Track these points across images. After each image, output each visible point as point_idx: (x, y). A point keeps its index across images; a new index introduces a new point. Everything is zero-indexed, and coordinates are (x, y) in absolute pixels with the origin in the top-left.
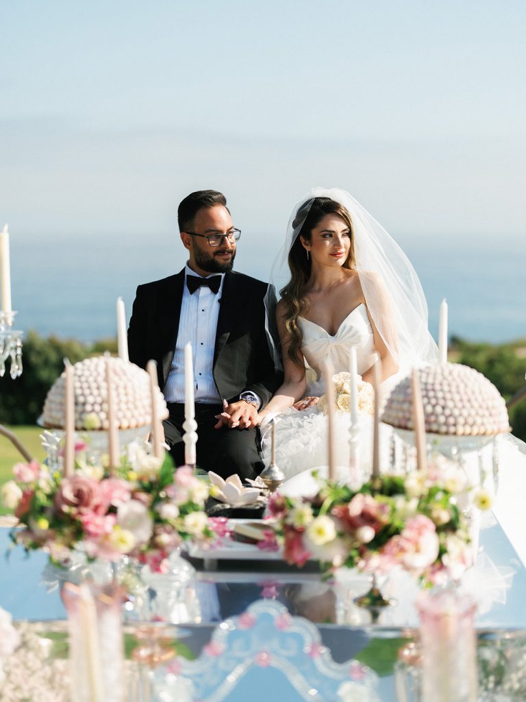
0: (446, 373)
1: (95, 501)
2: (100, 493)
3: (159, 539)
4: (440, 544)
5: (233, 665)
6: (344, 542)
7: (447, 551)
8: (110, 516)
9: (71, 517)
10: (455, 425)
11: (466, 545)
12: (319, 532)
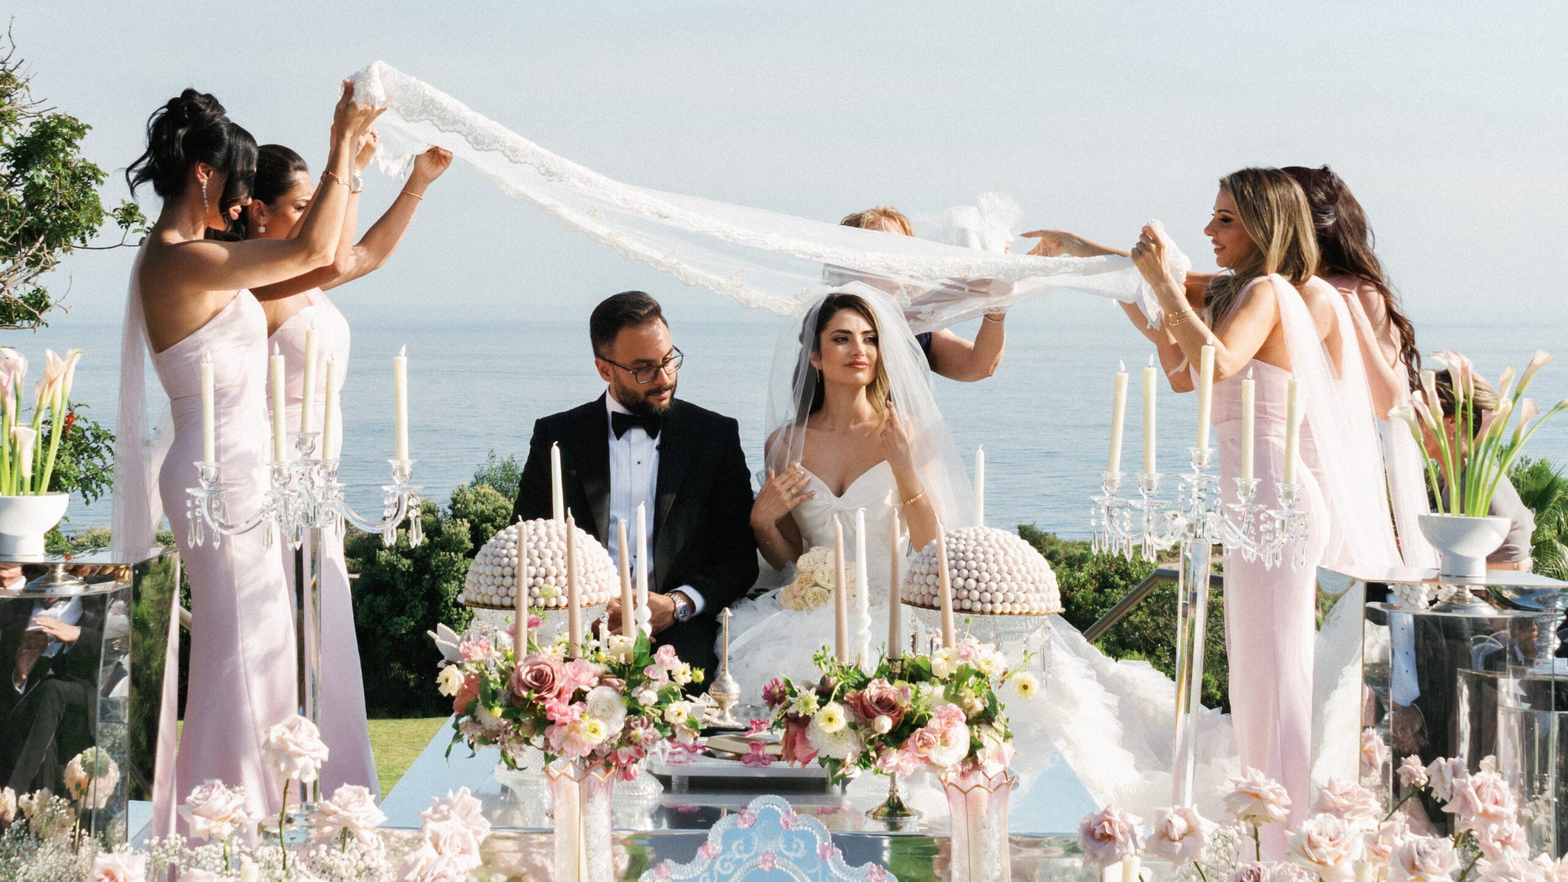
0: (981, 538)
1: (558, 685)
2: (564, 676)
3: (633, 733)
4: (972, 738)
5: (732, 868)
6: (857, 734)
7: (981, 746)
8: (578, 703)
9: (531, 703)
10: (992, 602)
11: (1005, 741)
12: (830, 720)
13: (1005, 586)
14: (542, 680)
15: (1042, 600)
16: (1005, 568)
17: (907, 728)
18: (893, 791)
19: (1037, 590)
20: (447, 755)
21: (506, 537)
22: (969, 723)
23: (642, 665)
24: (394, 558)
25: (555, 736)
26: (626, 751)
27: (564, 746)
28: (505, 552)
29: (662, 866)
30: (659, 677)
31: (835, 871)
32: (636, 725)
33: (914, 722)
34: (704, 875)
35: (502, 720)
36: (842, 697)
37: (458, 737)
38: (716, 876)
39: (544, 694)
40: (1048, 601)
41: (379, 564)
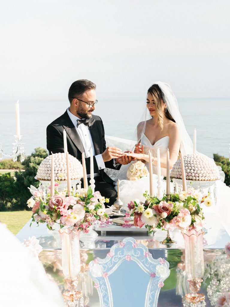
0: (195, 157)
1: (64, 204)
2: (65, 201)
3: (87, 218)
4: (192, 219)
5: (117, 260)
6: (156, 218)
7: (195, 221)
8: (70, 209)
9: (56, 210)
10: (198, 177)
11: (202, 220)
12: (148, 214)
13: (202, 172)
14: (59, 203)
15: (214, 176)
16: (202, 166)
17: (172, 216)
18: (168, 235)
19: (213, 173)
20: (30, 226)
21: (49, 158)
22: (191, 214)
23: (90, 197)
24: (34, 165)
25: (63, 219)
26: (85, 224)
27: (66, 223)
28: (48, 163)
29: (96, 259)
30: (95, 201)
31: (149, 261)
32: (88, 216)
33: (174, 214)
34: (109, 262)
35: (47, 215)
36: (152, 207)
37: (33, 220)
38: (113, 263)
39: (59, 207)
40: (216, 176)
41: (30, 167)
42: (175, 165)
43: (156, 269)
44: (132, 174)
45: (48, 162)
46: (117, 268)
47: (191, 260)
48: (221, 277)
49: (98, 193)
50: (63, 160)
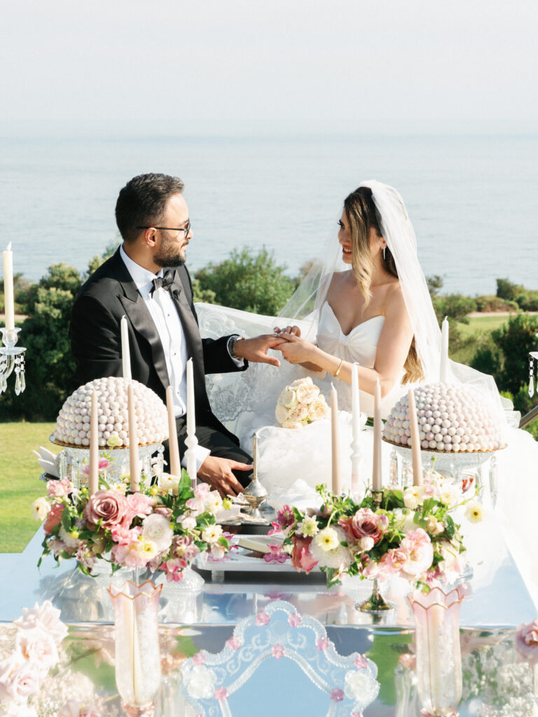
0: (445, 392)
1: (121, 515)
2: (125, 507)
3: (178, 548)
4: (435, 553)
5: (251, 657)
6: (348, 550)
7: (442, 559)
8: (136, 527)
9: (101, 528)
10: (452, 443)
11: (460, 553)
12: (327, 541)
13: (462, 431)
14: (109, 511)
15: (490, 440)
16: (462, 417)
17: (386, 545)
18: (375, 590)
19: (487, 433)
20: (38, 566)
21: (85, 392)
22: (433, 540)
23: (185, 497)
24: (47, 309)
25: (119, 552)
26: (173, 562)
27: (126, 561)
28: (84, 404)
29: (199, 655)
30: (197, 508)
31: (329, 659)
32: (181, 543)
33: (390, 541)
34: (230, 662)
35: (79, 540)
36: (337, 522)
37: (46, 552)
38: (240, 663)
39: (110, 521)
40: (495, 440)
41: (37, 313)
42: (394, 410)
43: (344, 681)
44: (288, 414)
45: (83, 401)
46: (250, 676)
47: (429, 662)
48: (505, 691)
49: (204, 489)
50: (119, 397)
